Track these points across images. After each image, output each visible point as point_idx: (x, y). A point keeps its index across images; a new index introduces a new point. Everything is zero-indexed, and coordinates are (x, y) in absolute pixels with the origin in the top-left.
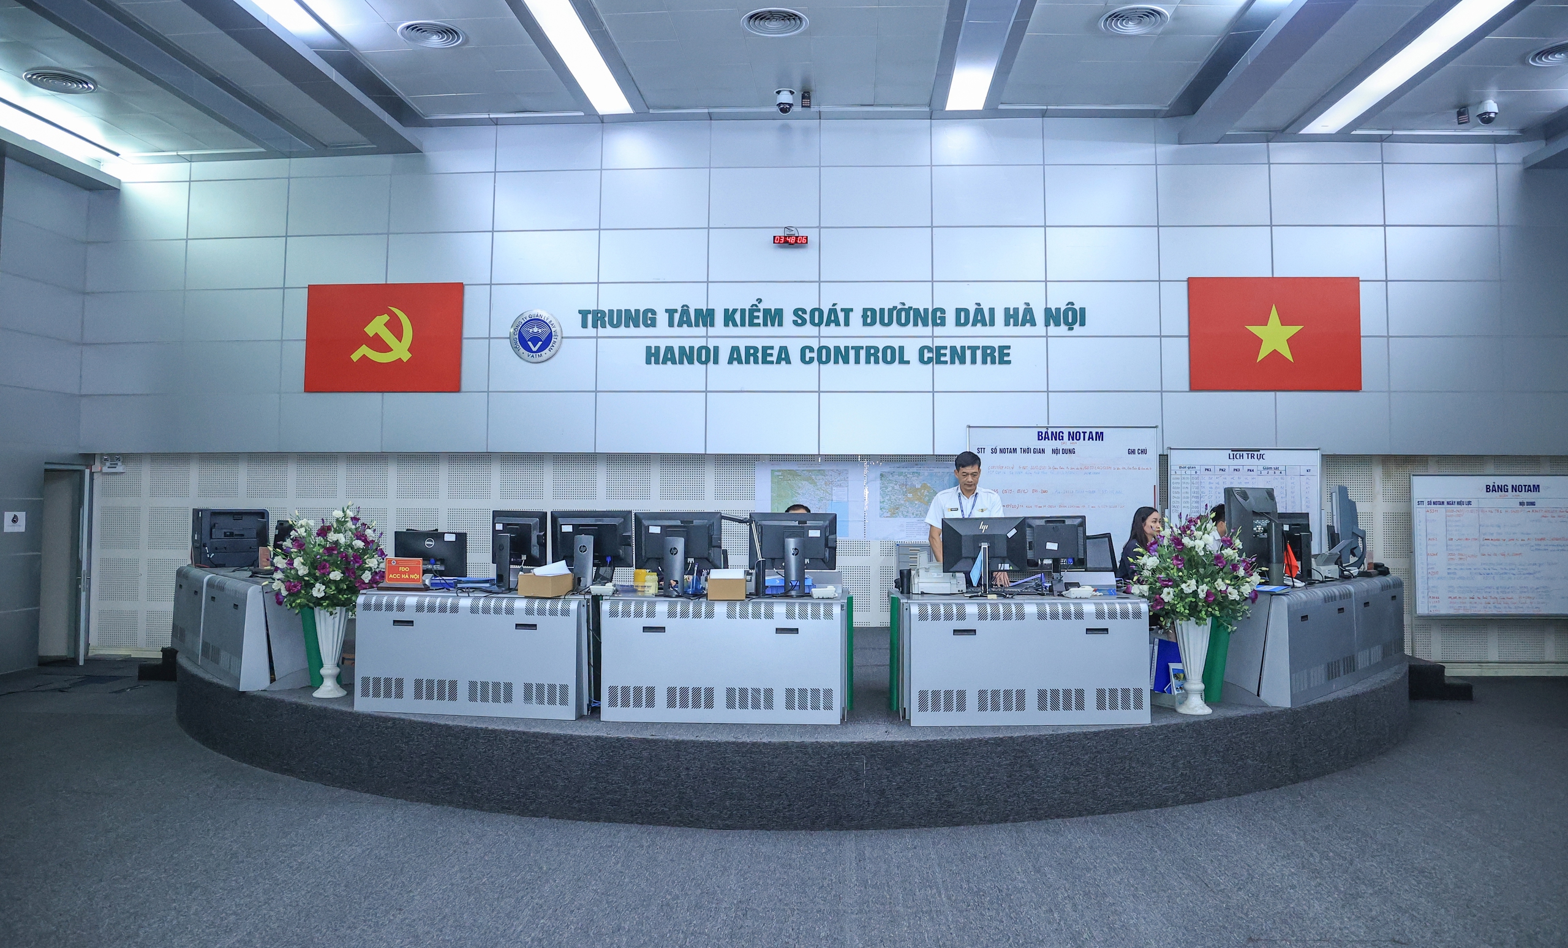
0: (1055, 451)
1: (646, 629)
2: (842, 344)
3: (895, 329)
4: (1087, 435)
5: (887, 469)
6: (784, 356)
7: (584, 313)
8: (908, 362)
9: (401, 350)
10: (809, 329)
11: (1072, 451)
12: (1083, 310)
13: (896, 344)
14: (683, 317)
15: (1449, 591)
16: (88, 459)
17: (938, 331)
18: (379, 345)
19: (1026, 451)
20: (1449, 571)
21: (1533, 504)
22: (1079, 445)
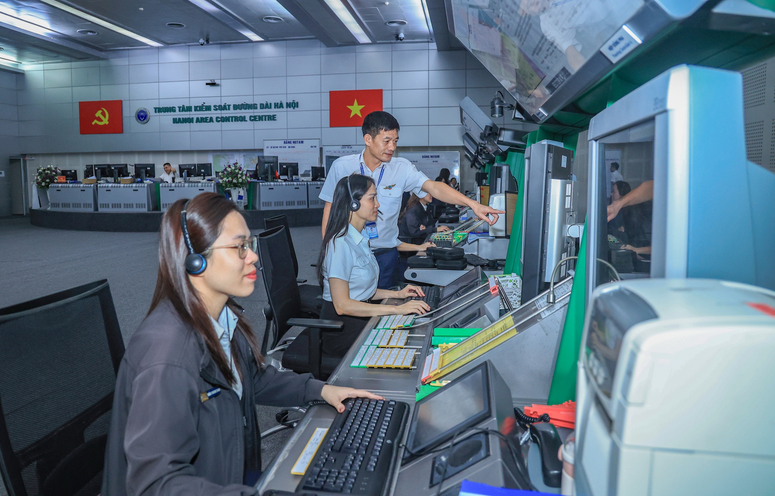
0: (289, 147)
1: (107, 190)
2: (228, 115)
3: (243, 110)
4: (298, 142)
5: (245, 154)
6: (211, 120)
7: (155, 108)
8: (247, 121)
9: (105, 121)
10: (219, 111)
11: (294, 147)
12: (297, 103)
13: (243, 115)
14: (183, 109)
16: (24, 155)
17: (255, 110)
18: (99, 119)
19: (281, 147)
21: (437, 161)
22: (296, 145)
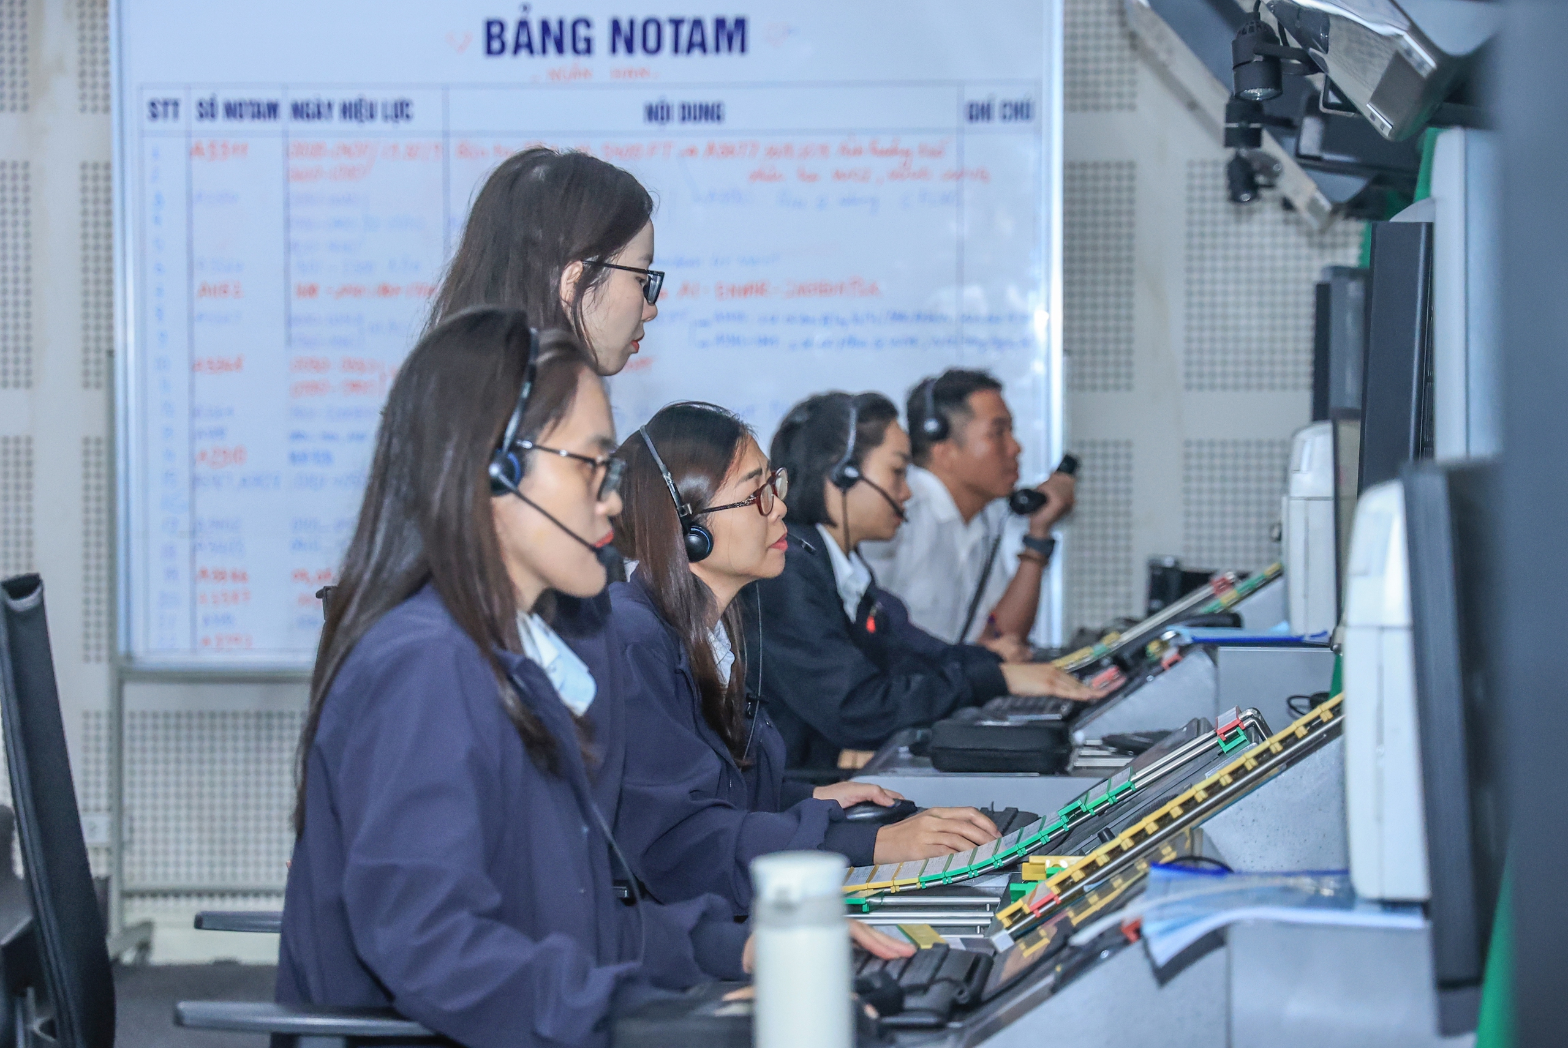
15: (298, 545)
20: (299, 447)
21: (710, 113)
